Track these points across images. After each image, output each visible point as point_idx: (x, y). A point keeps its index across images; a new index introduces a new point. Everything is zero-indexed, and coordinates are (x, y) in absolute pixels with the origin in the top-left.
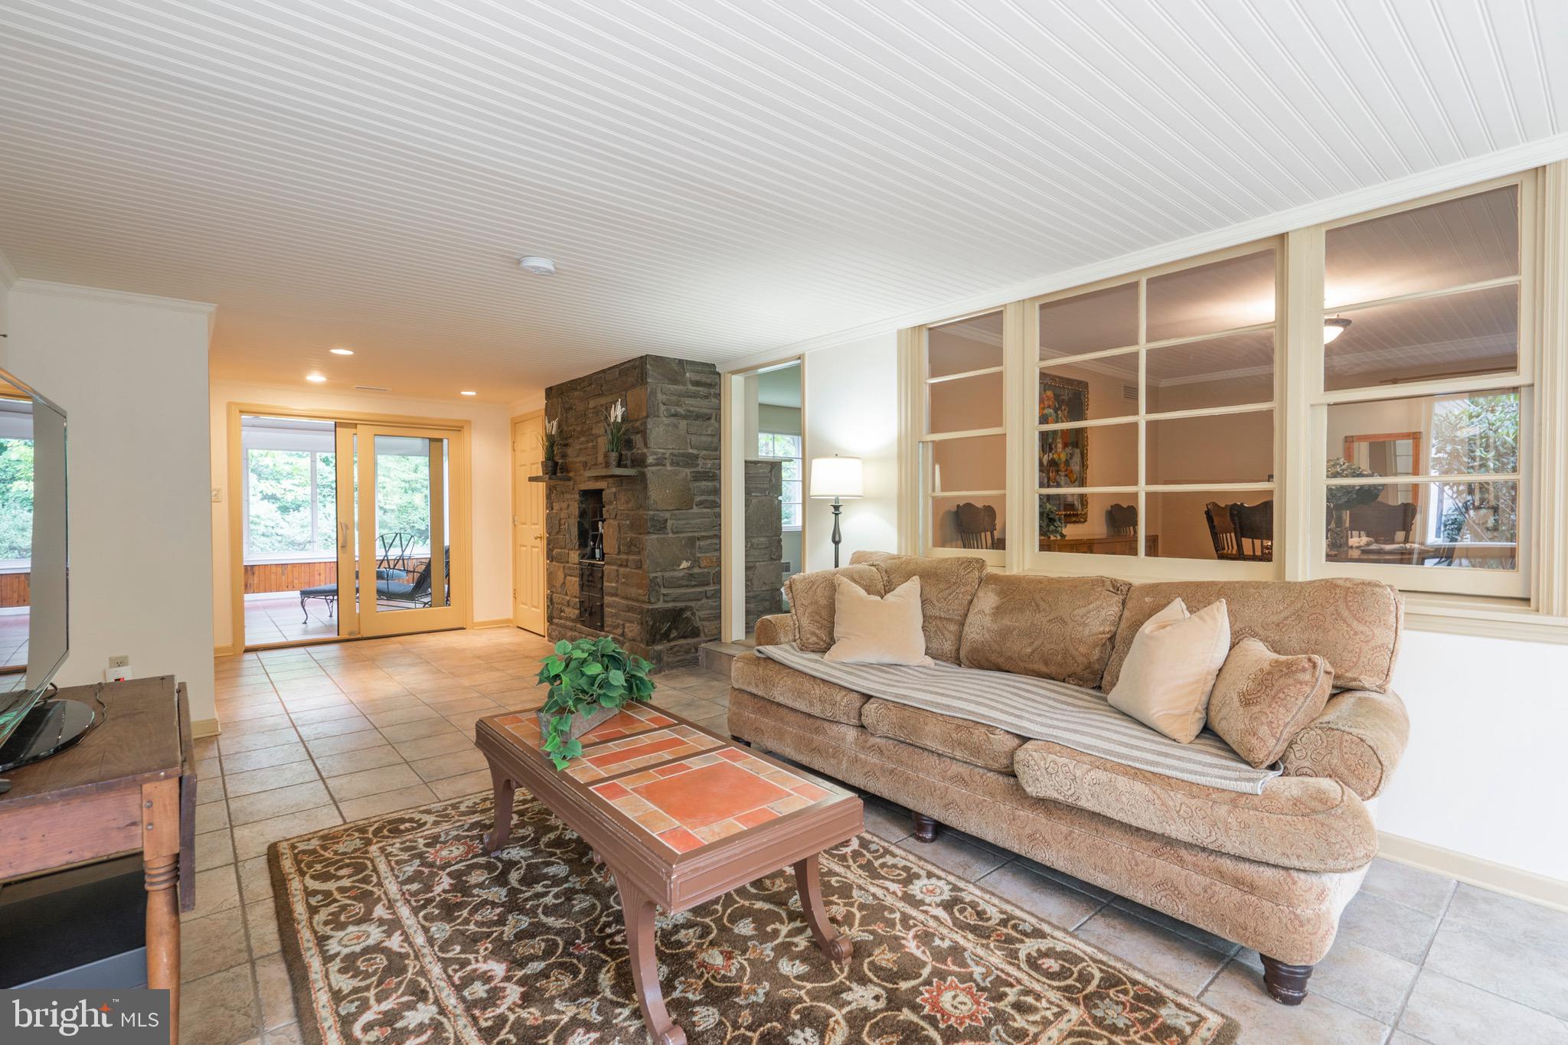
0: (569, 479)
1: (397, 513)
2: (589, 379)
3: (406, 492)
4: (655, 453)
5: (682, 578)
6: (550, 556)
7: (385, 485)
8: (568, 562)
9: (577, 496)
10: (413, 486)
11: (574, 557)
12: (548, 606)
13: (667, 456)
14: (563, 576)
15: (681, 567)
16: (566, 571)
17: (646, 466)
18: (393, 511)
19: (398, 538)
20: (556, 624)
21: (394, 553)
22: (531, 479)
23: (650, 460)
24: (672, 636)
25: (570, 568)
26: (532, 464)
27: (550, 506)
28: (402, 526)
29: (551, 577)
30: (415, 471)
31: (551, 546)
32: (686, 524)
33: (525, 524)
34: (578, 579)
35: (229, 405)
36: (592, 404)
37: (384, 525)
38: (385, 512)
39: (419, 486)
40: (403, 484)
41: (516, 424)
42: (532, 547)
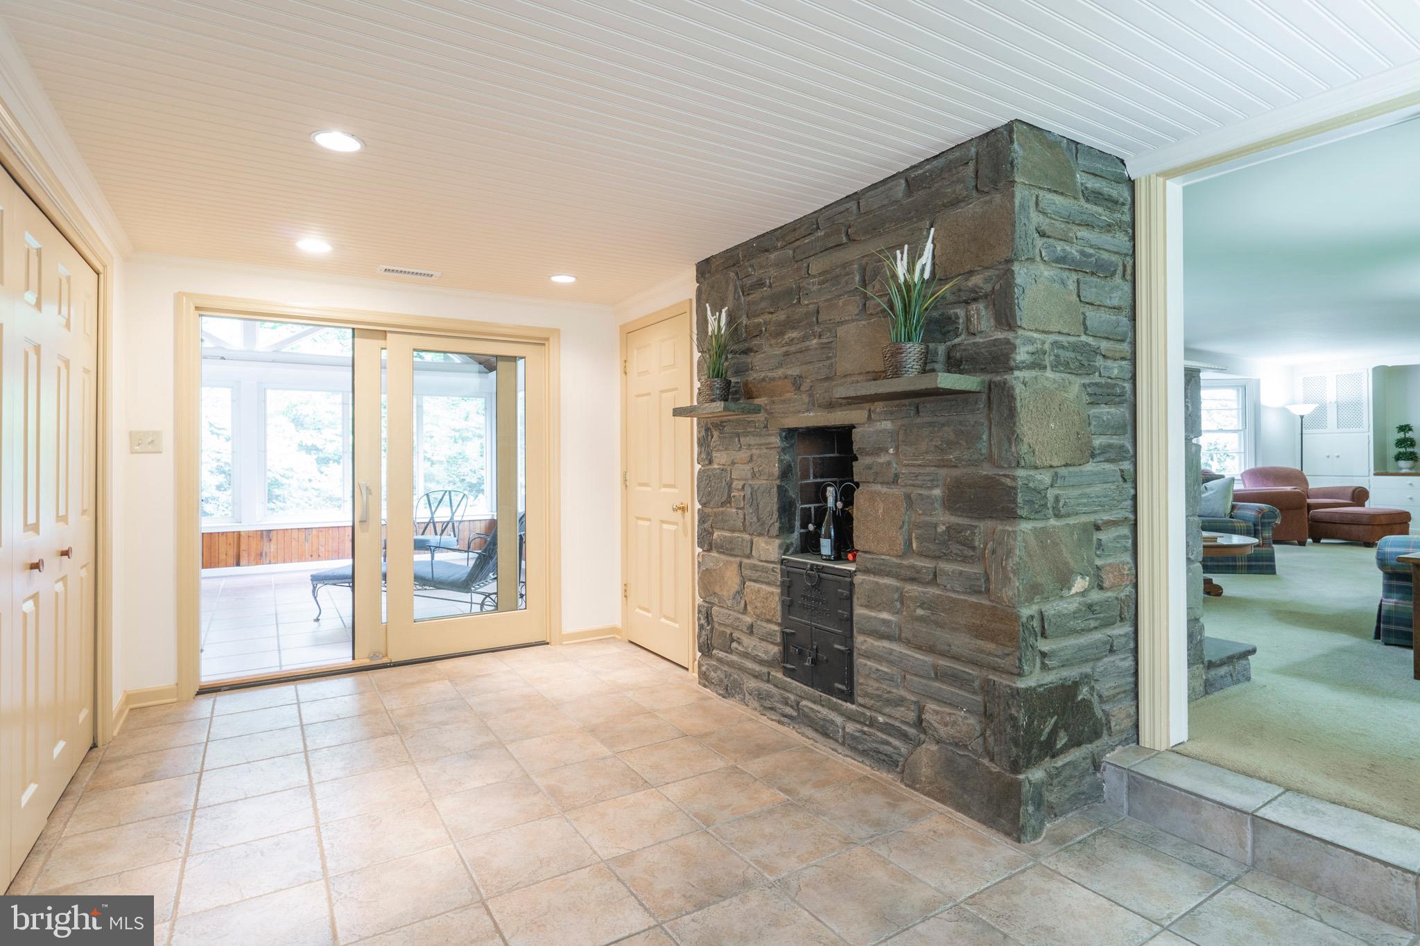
0: (757, 410)
1: (445, 465)
2: (810, 224)
3: (455, 442)
4: (1031, 341)
5: (1075, 615)
6: (706, 540)
7: (432, 434)
8: (749, 556)
9: (776, 441)
10: (464, 435)
11: (769, 549)
12: (701, 627)
13: (1047, 347)
14: (737, 580)
15: (1073, 591)
16: (747, 572)
17: (1012, 369)
18: (441, 462)
19: (447, 497)
20: (719, 660)
21: (443, 514)
22: (678, 412)
23: (1022, 355)
24: (1059, 745)
25: (754, 568)
26: (662, 392)
27: (707, 457)
28: (451, 479)
29: (707, 581)
30: (466, 419)
31: (706, 525)
32: (1082, 496)
33: (647, 485)
34: (778, 591)
35: (178, 297)
36: (816, 266)
37: (428, 478)
38: (433, 463)
39: (470, 435)
40: (453, 434)
41: (630, 333)
42: (663, 522)
